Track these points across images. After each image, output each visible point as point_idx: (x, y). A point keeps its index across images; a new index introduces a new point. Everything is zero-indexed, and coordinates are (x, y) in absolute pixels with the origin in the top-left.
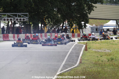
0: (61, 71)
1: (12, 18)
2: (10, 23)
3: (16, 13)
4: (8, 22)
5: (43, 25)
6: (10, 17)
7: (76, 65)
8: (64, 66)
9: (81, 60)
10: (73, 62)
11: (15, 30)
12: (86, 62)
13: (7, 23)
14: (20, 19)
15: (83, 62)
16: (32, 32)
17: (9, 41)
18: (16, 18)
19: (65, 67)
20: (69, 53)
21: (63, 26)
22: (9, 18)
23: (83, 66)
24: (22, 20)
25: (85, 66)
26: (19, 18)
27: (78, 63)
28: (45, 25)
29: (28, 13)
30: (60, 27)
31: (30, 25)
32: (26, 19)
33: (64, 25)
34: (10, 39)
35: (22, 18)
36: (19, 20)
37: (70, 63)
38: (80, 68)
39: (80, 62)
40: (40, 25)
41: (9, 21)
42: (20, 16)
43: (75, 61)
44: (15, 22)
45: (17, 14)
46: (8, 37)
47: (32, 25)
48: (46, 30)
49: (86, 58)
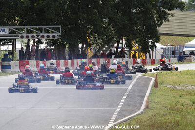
0: (115, 121)
1: (35, 35)
2: (31, 43)
3: (41, 27)
4: (29, 41)
5: (85, 46)
6: (31, 32)
7: (140, 112)
8: (119, 113)
9: (147, 102)
10: (135, 106)
11: (39, 54)
12: (156, 106)
13: (27, 42)
14: (48, 36)
15: (150, 106)
16: (67, 57)
18: (41, 34)
19: (121, 114)
20: (128, 91)
21: (118, 47)
22: (30, 35)
23: (151, 113)
24: (51, 38)
25: (155, 112)
26: (46, 35)
27: (143, 107)
28: (89, 45)
29: (60, 26)
30: (112, 48)
31: (64, 46)
32: (57, 36)
33: (120, 45)
35: (51, 35)
36: (46, 38)
37: (129, 108)
38: (145, 117)
39: (147, 107)
41: (30, 38)
42: (47, 31)
43: (138, 105)
44: (39, 40)
45: (43, 27)
47: (67, 46)
48: (90, 53)
49: (156, 100)
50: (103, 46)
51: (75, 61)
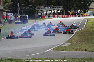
0: (77, 30)
1: (56, 9)
2: (56, 11)
3: (58, 7)
6: (56, 8)
7: (83, 28)
9: (85, 26)
10: (82, 27)
11: (58, 14)
12: (88, 27)
14: (60, 9)
15: (86, 27)
16: (65, 14)
17: (55, 18)
18: (58, 9)
20: (80, 23)
21: (78, 12)
22: (55, 9)
23: (86, 28)
26: (59, 9)
29: (63, 7)
31: (64, 11)
32: (62, 9)
34: (56, 17)
35: (61, 9)
38: (85, 29)
39: (85, 27)
40: (68, 11)
42: (60, 8)
44: (58, 10)
46: (55, 16)
48: (71, 13)
49: (88, 25)
50: (74, 12)
51: (67, 15)
